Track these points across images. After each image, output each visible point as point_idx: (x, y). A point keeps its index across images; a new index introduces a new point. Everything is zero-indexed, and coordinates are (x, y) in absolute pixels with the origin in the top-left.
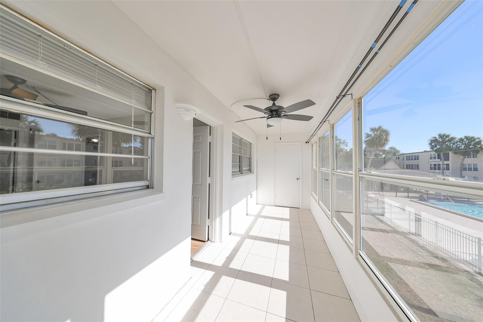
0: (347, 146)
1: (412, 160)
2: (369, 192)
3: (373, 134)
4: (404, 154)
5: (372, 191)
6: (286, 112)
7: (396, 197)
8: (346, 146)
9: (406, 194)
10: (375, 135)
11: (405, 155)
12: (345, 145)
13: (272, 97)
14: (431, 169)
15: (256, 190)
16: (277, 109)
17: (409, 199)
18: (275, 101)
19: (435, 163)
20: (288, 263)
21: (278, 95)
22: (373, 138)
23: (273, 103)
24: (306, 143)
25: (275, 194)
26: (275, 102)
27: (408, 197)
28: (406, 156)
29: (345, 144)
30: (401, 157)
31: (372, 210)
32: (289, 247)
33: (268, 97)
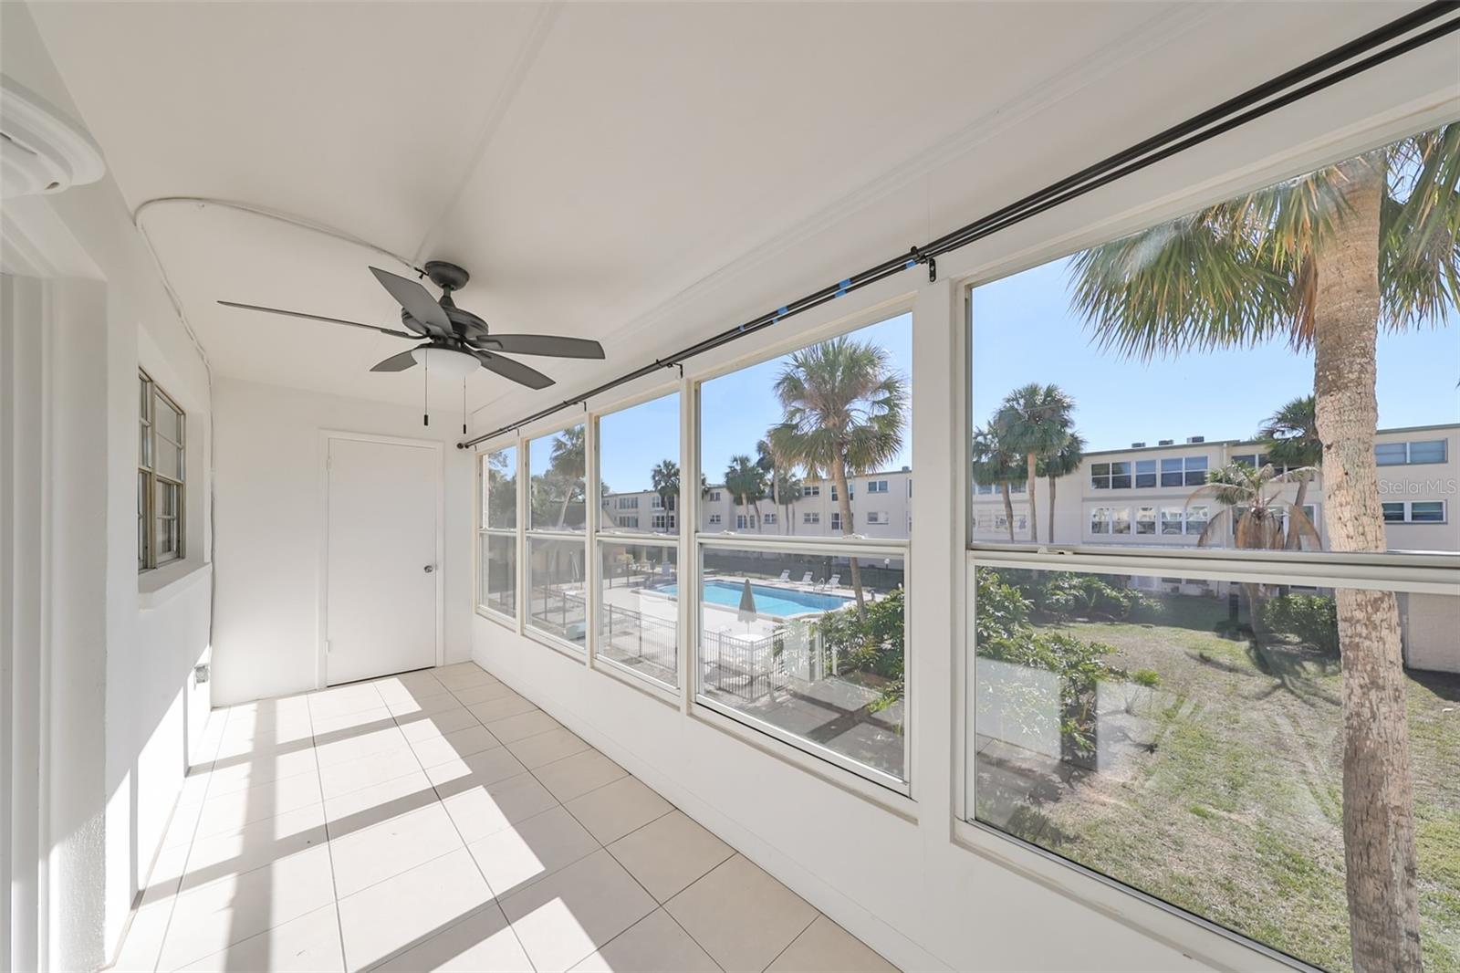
0: (506, 466)
1: (628, 507)
2: (565, 586)
3: (569, 443)
4: (616, 495)
5: (570, 582)
6: (502, 346)
7: (610, 588)
8: (503, 466)
9: (624, 580)
10: (573, 444)
11: (620, 497)
12: (499, 461)
13: (440, 270)
14: (653, 526)
15: (210, 644)
16: (465, 323)
17: (630, 590)
18: (453, 289)
19: (657, 514)
20: (512, 828)
21: (466, 275)
22: (570, 452)
23: (444, 296)
24: (460, 446)
25: (327, 640)
26: (453, 295)
27: (628, 585)
28: (621, 500)
29: (501, 460)
30: (611, 501)
31: (578, 627)
32: (483, 790)
33: (424, 262)
